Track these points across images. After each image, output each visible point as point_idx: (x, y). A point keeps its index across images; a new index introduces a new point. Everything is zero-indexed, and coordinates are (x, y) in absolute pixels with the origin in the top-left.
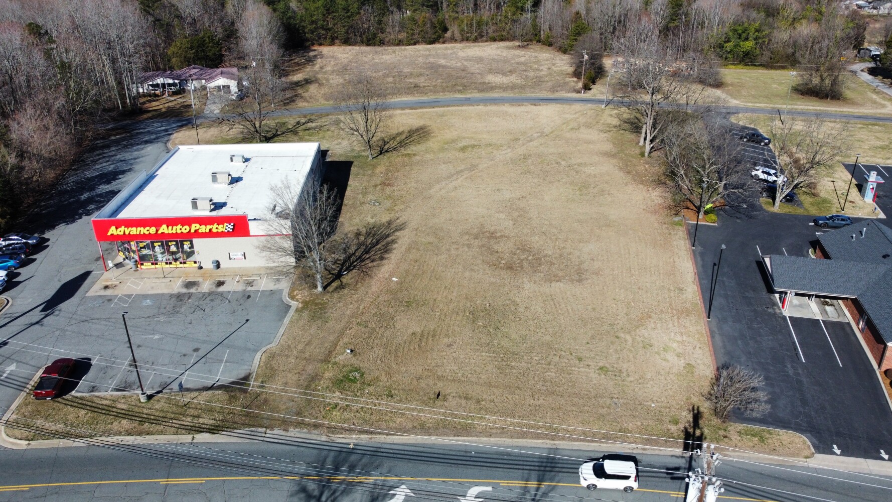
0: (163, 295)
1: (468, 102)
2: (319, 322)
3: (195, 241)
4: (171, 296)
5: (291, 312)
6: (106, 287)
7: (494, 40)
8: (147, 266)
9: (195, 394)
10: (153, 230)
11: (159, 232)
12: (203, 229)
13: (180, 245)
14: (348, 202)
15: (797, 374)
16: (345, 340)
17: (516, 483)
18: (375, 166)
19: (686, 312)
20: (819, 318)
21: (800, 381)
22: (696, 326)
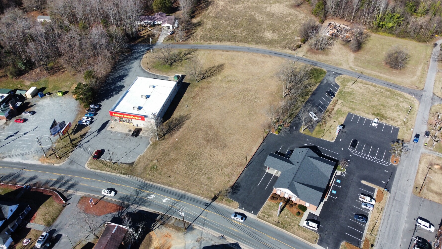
0: (123, 133)
3: (132, 119)
4: (125, 134)
5: (149, 145)
8: (121, 122)
9: (123, 164)
14: (180, 104)
15: (253, 189)
16: (157, 157)
17: (174, 199)
18: (196, 86)
19: (241, 165)
20: (274, 174)
21: (252, 191)
22: (240, 170)
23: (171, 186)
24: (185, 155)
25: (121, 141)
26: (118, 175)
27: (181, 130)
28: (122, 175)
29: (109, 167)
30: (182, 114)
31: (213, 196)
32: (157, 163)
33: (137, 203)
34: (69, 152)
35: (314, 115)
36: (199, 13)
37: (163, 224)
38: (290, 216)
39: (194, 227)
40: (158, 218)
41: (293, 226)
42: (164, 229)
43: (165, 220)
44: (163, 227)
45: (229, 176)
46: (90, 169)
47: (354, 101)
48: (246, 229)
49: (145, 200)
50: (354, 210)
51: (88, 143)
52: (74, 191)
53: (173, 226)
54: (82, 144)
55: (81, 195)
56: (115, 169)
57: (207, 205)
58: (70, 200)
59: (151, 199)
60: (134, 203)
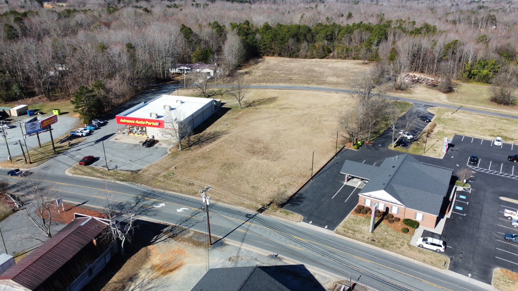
0: (131, 144)
1: (308, 89)
2: (173, 159)
3: (147, 127)
4: (135, 145)
5: (166, 155)
6: (116, 139)
7: (354, 59)
8: (131, 134)
9: (123, 171)
10: (134, 122)
11: (136, 123)
12: (150, 124)
13: (142, 128)
14: (216, 123)
15: (325, 201)
18: (239, 111)
19: (304, 176)
20: (357, 187)
21: (323, 203)
22: (302, 181)
23: (193, 194)
24: (219, 165)
25: (127, 150)
26: (113, 181)
27: (214, 143)
29: (101, 173)
30: (218, 130)
31: (260, 206)
32: (174, 171)
33: (135, 212)
34: (47, 157)
36: (246, 67)
37: (172, 237)
38: (392, 233)
39: (226, 242)
40: (165, 230)
41: (399, 246)
42: (173, 244)
43: (177, 232)
44: (172, 241)
45: (286, 186)
46: (71, 175)
47: (460, 125)
48: (317, 247)
50: (500, 229)
51: (78, 151)
52: (38, 196)
53: (190, 240)
54: (68, 152)
56: (110, 175)
57: (249, 217)
58: (27, 205)
59: (158, 208)
60: (130, 212)
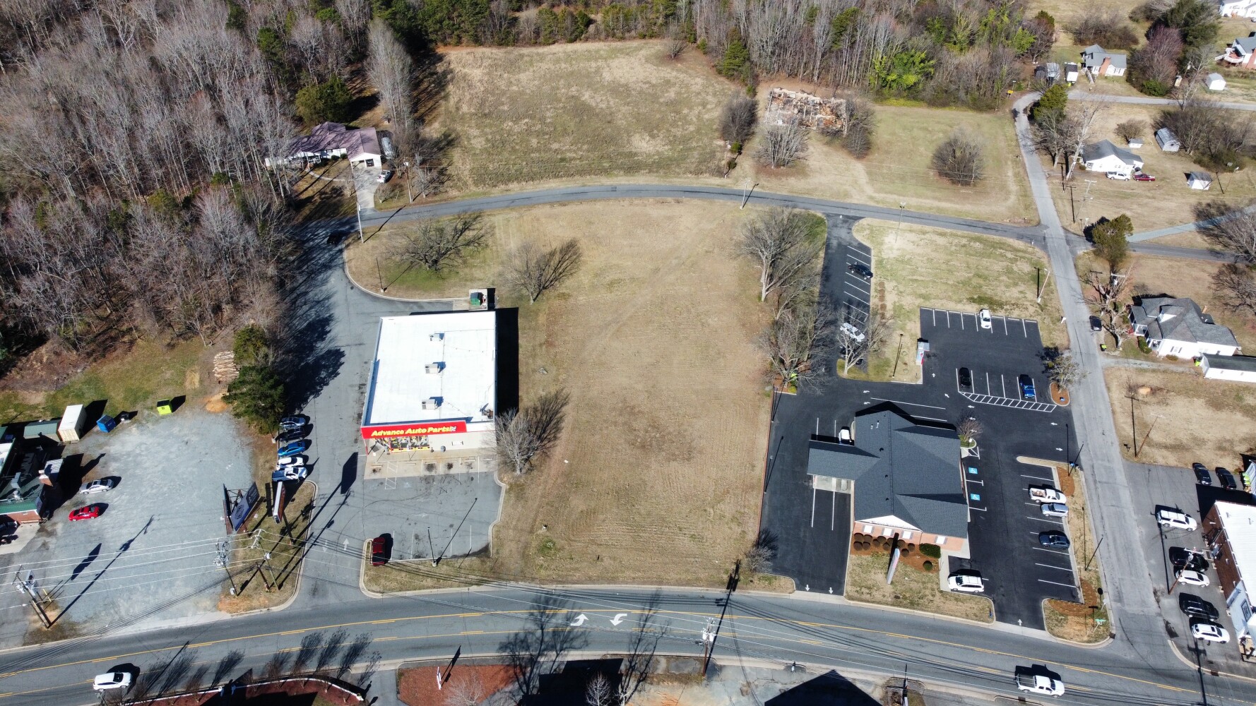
0: (414, 478)
1: (615, 193)
2: (522, 502)
5: (503, 494)
6: (375, 471)
7: (643, 36)
8: (396, 450)
9: (460, 560)
11: (407, 433)
14: (522, 369)
15: (805, 536)
16: (540, 517)
17: (638, 612)
18: (537, 313)
19: (752, 487)
20: (834, 490)
21: (804, 542)
22: (755, 500)
23: (613, 580)
24: (610, 497)
25: (422, 500)
26: (465, 589)
27: (563, 435)
28: (474, 588)
29: (428, 575)
30: (543, 394)
31: (726, 578)
32: (548, 534)
33: (553, 648)
34: (292, 565)
35: (854, 329)
36: (431, 110)
37: (643, 678)
38: (914, 576)
39: (719, 663)
40: (623, 668)
41: (931, 598)
42: (652, 691)
43: (643, 667)
44: (647, 686)
45: (738, 519)
46: (379, 596)
47: (919, 278)
48: (835, 633)
49: (567, 636)
50: (1032, 525)
51: (332, 527)
52: (368, 663)
53: (669, 676)
54: (316, 534)
55: (393, 668)
56: (447, 578)
57: (723, 604)
58: (371, 689)
59: (580, 627)
60: (545, 650)
